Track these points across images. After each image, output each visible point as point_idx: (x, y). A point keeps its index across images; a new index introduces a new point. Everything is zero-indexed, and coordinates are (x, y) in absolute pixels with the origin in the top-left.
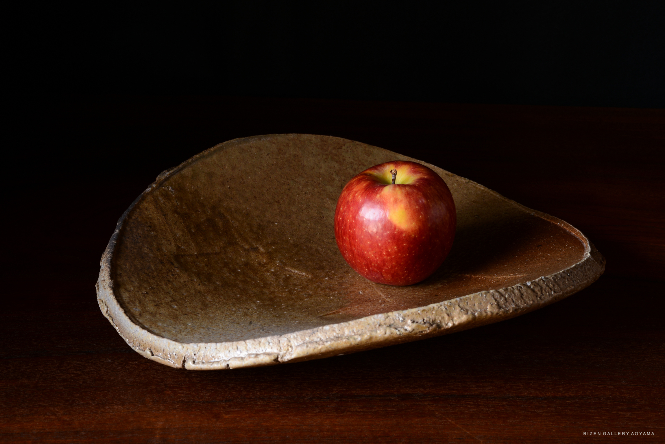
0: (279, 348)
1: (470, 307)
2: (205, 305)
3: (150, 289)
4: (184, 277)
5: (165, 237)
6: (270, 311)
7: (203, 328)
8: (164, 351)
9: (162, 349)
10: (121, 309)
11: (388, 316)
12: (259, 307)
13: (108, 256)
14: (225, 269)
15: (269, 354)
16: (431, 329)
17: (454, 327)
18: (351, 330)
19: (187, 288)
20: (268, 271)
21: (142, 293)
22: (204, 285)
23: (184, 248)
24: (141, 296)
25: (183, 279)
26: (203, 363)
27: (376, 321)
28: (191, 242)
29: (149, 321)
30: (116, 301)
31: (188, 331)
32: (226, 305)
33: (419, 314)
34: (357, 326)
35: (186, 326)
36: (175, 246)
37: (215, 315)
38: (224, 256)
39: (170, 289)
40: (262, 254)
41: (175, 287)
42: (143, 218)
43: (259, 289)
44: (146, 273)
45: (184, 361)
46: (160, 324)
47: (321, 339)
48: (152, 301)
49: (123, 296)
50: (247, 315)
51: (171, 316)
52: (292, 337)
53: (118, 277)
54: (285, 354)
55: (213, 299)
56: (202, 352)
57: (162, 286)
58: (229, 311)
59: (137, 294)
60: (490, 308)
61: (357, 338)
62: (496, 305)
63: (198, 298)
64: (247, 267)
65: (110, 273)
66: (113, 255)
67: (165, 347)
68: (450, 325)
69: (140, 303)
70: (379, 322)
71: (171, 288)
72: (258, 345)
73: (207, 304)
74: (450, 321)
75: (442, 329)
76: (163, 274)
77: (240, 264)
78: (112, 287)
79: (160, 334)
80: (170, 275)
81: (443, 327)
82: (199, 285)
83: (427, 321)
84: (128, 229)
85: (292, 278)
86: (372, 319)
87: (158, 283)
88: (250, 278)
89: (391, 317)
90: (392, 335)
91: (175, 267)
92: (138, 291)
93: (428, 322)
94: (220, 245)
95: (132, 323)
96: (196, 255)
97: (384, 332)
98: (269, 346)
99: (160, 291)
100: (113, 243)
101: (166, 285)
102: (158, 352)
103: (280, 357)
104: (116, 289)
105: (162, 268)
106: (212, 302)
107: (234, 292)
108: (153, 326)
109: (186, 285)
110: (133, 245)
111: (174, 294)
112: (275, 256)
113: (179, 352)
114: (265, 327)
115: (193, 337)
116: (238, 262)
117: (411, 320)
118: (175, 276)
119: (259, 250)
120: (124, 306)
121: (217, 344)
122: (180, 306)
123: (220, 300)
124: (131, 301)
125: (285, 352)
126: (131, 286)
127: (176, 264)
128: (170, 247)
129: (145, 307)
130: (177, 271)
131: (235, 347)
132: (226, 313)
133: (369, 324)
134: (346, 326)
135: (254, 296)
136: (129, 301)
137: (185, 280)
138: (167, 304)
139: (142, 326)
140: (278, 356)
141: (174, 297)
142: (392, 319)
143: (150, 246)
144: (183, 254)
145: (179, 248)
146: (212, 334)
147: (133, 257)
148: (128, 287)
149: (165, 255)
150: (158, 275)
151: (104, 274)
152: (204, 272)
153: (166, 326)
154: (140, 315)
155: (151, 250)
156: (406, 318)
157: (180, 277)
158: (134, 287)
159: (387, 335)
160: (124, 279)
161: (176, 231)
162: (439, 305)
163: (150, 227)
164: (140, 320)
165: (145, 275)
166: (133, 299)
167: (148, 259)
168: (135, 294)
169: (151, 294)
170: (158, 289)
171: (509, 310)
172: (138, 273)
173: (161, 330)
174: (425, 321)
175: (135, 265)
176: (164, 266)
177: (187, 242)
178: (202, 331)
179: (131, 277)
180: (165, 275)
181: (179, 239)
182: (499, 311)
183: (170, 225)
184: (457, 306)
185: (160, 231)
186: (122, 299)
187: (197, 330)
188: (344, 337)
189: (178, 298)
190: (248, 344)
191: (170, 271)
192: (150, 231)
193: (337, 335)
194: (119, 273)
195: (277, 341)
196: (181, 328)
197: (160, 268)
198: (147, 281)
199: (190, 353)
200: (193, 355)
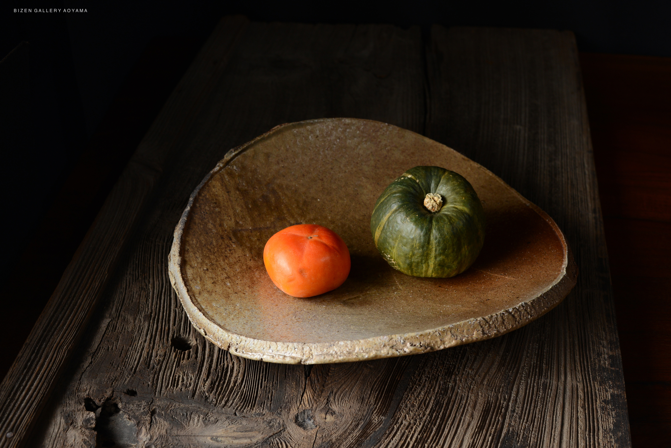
0: (302, 354)
1: (460, 333)
2: (253, 282)
3: (210, 266)
4: (239, 252)
5: (227, 213)
7: (248, 310)
8: (214, 334)
9: (213, 332)
10: (185, 288)
11: (392, 338)
13: (179, 232)
15: (294, 358)
16: (426, 351)
18: (360, 348)
19: (240, 264)
21: (203, 270)
22: (255, 260)
23: (241, 223)
24: (202, 273)
25: (238, 254)
26: (243, 352)
27: (381, 342)
28: (248, 217)
29: (205, 301)
30: (181, 279)
31: (235, 313)
32: (270, 282)
33: (417, 338)
34: (366, 345)
35: (235, 308)
36: (234, 221)
37: (260, 294)
38: (273, 230)
39: (226, 265)
41: (231, 263)
42: (210, 195)
44: (209, 249)
45: (229, 347)
46: (214, 304)
47: (336, 352)
48: (210, 278)
49: (188, 273)
51: (224, 295)
52: (313, 347)
53: (186, 253)
54: (307, 360)
55: (260, 276)
57: (220, 262)
58: (271, 290)
59: (199, 270)
60: (476, 334)
61: (365, 356)
62: (481, 331)
63: (248, 274)
65: (179, 250)
66: (183, 232)
67: (216, 332)
69: (201, 280)
70: (384, 342)
71: (228, 264)
72: (286, 348)
74: (442, 344)
76: (222, 249)
78: (180, 264)
80: (228, 251)
81: (436, 349)
82: (250, 260)
83: (423, 345)
84: (198, 205)
86: (379, 340)
87: (217, 259)
89: (394, 339)
90: (393, 355)
91: (232, 242)
92: (200, 268)
94: (271, 220)
95: (192, 303)
96: (251, 229)
97: (387, 353)
98: (295, 351)
99: (218, 267)
100: (184, 220)
101: (224, 260)
102: (210, 333)
103: (303, 361)
104: (183, 265)
105: (222, 244)
106: (259, 278)
108: (208, 307)
109: (239, 260)
110: (200, 221)
111: (229, 270)
113: (226, 339)
117: (410, 343)
118: (232, 252)
120: (188, 284)
122: (232, 284)
124: (194, 278)
125: (307, 358)
126: (195, 262)
127: (234, 240)
128: (230, 223)
129: (204, 285)
130: (234, 246)
131: (269, 346)
132: (268, 292)
133: (375, 344)
134: (357, 344)
136: (192, 278)
138: (222, 281)
139: (199, 306)
140: (301, 360)
141: (229, 273)
142: (395, 341)
143: (214, 222)
144: (240, 229)
145: (237, 223)
146: (254, 319)
147: (199, 233)
148: (193, 263)
149: (226, 231)
150: (218, 251)
151: (175, 249)
152: (256, 246)
153: (218, 307)
154: (200, 293)
155: (215, 226)
156: (406, 341)
157: (235, 252)
158: (197, 263)
159: (389, 355)
160: (190, 255)
161: (237, 207)
162: (434, 331)
163: (216, 203)
164: (199, 300)
165: (207, 251)
166: (195, 276)
167: (211, 235)
168: (198, 270)
169: (210, 270)
170: (217, 265)
171: (491, 336)
172: (202, 249)
173: (214, 312)
174: (421, 344)
175: (200, 241)
176: (224, 241)
177: (244, 218)
178: (247, 313)
179: (196, 253)
180: (223, 251)
181: (238, 215)
182: (483, 337)
183: (231, 201)
184: (449, 332)
185: (223, 208)
186: (187, 276)
187: (243, 313)
188: (354, 354)
189: (232, 274)
190: (279, 345)
191: (228, 246)
192: (215, 207)
193: (349, 351)
194: (186, 249)
195: (301, 348)
196: (230, 310)
197: (220, 243)
198: (208, 257)
199: (234, 341)
200: (236, 344)
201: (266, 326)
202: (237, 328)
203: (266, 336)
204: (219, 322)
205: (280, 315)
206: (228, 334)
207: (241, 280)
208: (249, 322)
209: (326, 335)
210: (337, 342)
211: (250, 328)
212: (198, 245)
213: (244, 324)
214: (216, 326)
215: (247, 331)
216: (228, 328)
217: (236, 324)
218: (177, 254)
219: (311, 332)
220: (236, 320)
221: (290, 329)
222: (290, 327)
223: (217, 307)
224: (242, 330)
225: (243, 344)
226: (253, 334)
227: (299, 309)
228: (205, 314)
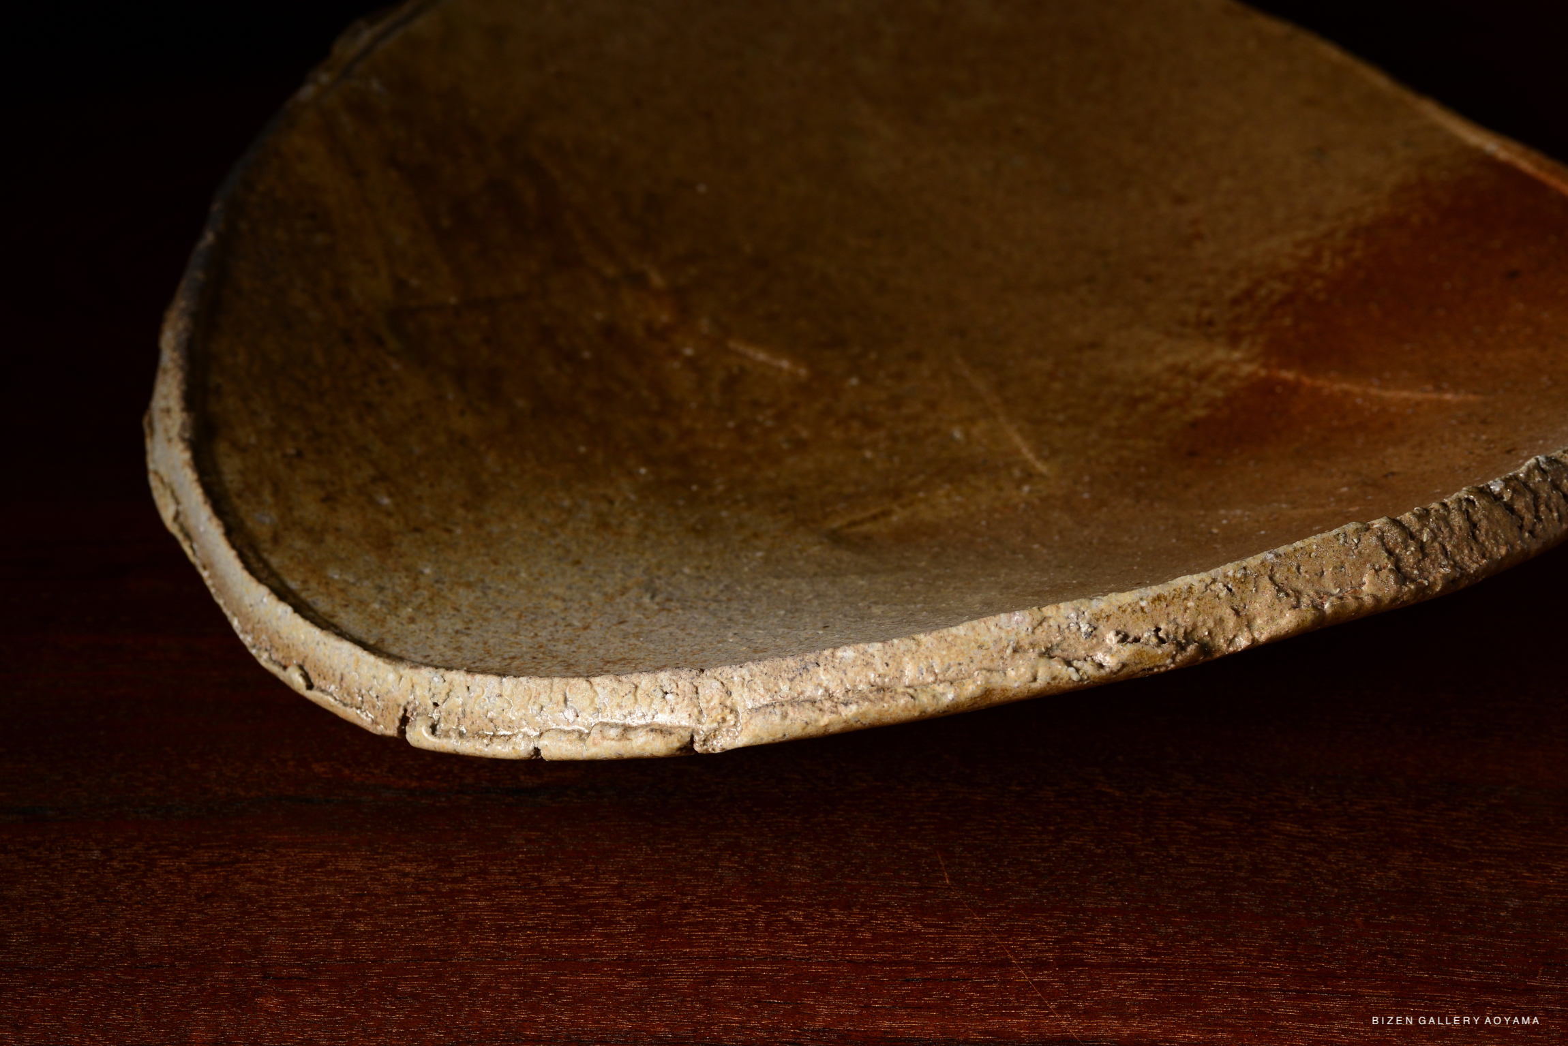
0: (696, 711)
1: (1308, 581)
2: (479, 489)
3: (309, 440)
4: (417, 389)
5: (358, 252)
6: (677, 508)
7: (469, 585)
8: (342, 679)
9: (338, 674)
10: (216, 522)
11: (1044, 619)
12: (644, 491)
13: (182, 326)
14: (543, 351)
15: (662, 731)
16: (1182, 661)
17: (1255, 649)
18: (923, 665)
19: (424, 428)
20: (674, 353)
21: (284, 456)
22: (479, 413)
23: (418, 285)
24: (281, 467)
25: (414, 395)
26: (461, 735)
27: (1003, 635)
28: (439, 263)
29: (300, 564)
30: (200, 492)
31: (420, 600)
32: (543, 486)
33: (1142, 609)
34: (944, 652)
35: (416, 579)
36: (390, 279)
37: (509, 527)
38: (540, 305)
39: (372, 434)
40: (657, 294)
41: (389, 426)
42: (289, 187)
43: (645, 421)
44: (299, 381)
45: (404, 720)
46: (334, 573)
47: (827, 690)
48: (312, 483)
49: (224, 471)
50: (606, 526)
51: (370, 540)
52: (737, 680)
53: (211, 398)
54: (715, 733)
55: (505, 466)
56: (457, 700)
57: (346, 426)
58: (552, 512)
59: (268, 459)
60: (1371, 582)
61: (943, 694)
62: (1391, 570)
63: (456, 464)
64: (612, 342)
65: (184, 387)
66: (196, 323)
67: (347, 670)
68: (1243, 642)
69: (276, 491)
70: (1013, 637)
71: (376, 432)
72: (630, 696)
73: (485, 486)
74: (1240, 630)
75: (1218, 655)
76: (351, 380)
77: (591, 333)
78: (189, 439)
79: (333, 617)
80: (373, 384)
81: (1220, 647)
82: (463, 414)
83: (1167, 635)
84: (244, 228)
85: (748, 381)
86: (993, 628)
87: (334, 416)
88: (621, 381)
89: (1052, 622)
90: (1053, 683)
91: (388, 354)
92: (272, 449)
93: (1171, 636)
94: (527, 268)
95: (245, 574)
96: (454, 305)
97: (1028, 676)
98: (664, 703)
99: (339, 444)
100: (197, 279)
101: (361, 419)
102: (325, 678)
103: (700, 740)
105: (348, 360)
106: (500, 475)
107: (568, 437)
108: (313, 584)
109: (420, 416)
110: (258, 284)
111: (383, 453)
112: (697, 303)
113: (389, 692)
114: (659, 578)
115: (435, 629)
116: (584, 323)
117: (1118, 633)
118: (388, 388)
119: (649, 281)
120: (225, 509)
121: (504, 680)
122: (400, 500)
123: (528, 467)
124: (248, 486)
125: (715, 725)
126: (250, 429)
127: (393, 345)
128: (374, 285)
129: (290, 509)
130: (395, 367)
131: (561, 699)
132: (541, 519)
133: (980, 647)
134: (909, 651)
135: (630, 449)
136: (242, 486)
137: (417, 399)
138: (360, 490)
139: (276, 584)
140: (692, 737)
141: (383, 463)
142: (1056, 627)
143: (313, 285)
144: (413, 304)
145: (400, 284)
146: (493, 613)
147: (259, 325)
148: (240, 433)
149: (359, 315)
150: (335, 385)
151: (169, 390)
152: (479, 364)
153: (351, 580)
154: (276, 539)
155: (316, 298)
156: (1102, 627)
157: (402, 387)
158: (258, 433)
159: (1041, 682)
160: (229, 406)
161: (393, 228)
162: (1208, 581)
163: (312, 216)
164: (274, 561)
165: (293, 387)
166: (254, 480)
167: (304, 331)
168: (262, 460)
169: (310, 457)
170: (334, 436)
171: (1431, 585)
172: (273, 383)
173: (338, 599)
174: (1161, 634)
175: (263, 355)
176: (354, 351)
177: (427, 264)
178: (465, 598)
179: (250, 398)
180: (356, 384)
181: (403, 255)
182: (1399, 591)
183: (372, 207)
184: (1265, 581)
185: (342, 231)
186: (219, 479)
187: (450, 595)
188: (900, 690)
189: (397, 467)
190: (598, 689)
191: (373, 368)
192: (312, 232)
193: (878, 680)
194: (212, 385)
195: (688, 689)
196: (399, 590)
197: (341, 360)
198: (300, 408)
199: (422, 696)
200: (432, 706)
201: (544, 633)
202: (432, 647)
203: (548, 664)
204: (359, 631)
205: (594, 595)
206: (395, 671)
208: (476, 625)
209: (780, 642)
210: (827, 653)
211: (480, 645)
212: (256, 370)
213: (457, 632)
214: (347, 646)
215: (468, 655)
216: (395, 650)
217: (423, 634)
218: (177, 406)
219: (718, 639)
220: (423, 623)
221: (637, 636)
222: (637, 629)
223: (346, 581)
224: (449, 654)
225: (460, 701)
226: (495, 663)
227: (665, 569)
228: (302, 609)
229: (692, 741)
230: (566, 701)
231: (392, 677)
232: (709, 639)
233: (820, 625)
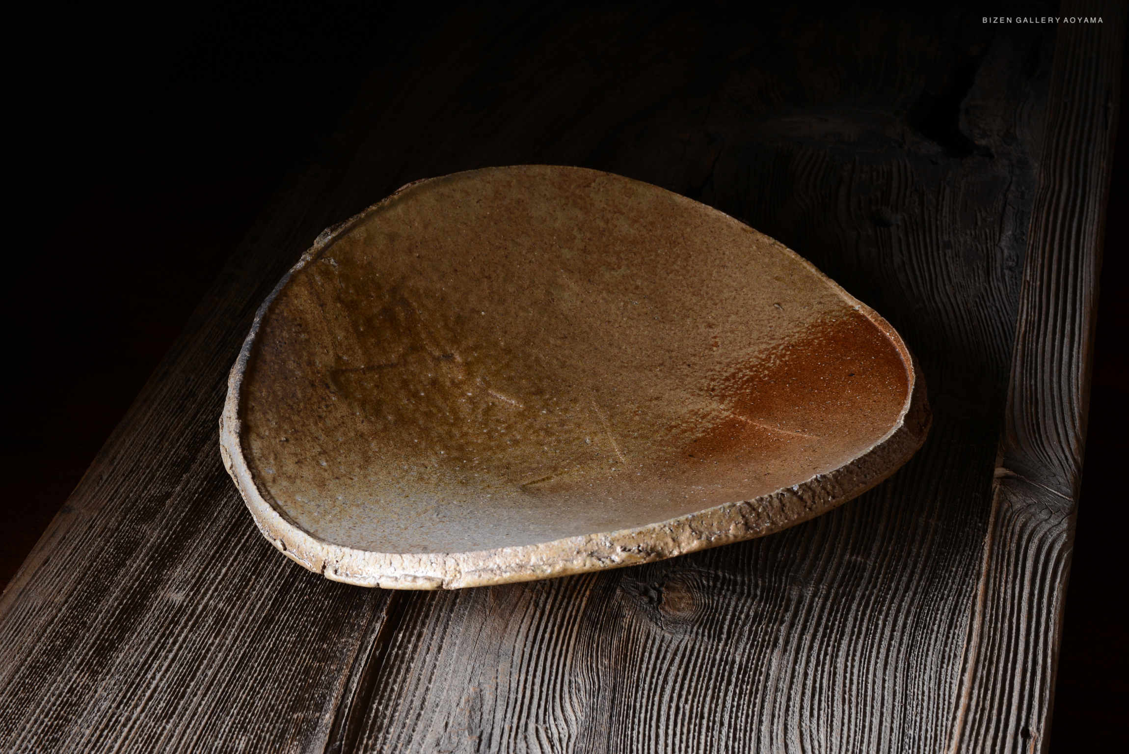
0: (444, 571)
1: (706, 528)
2: (367, 459)
3: (292, 434)
4: (343, 409)
5: (320, 343)
6: (455, 471)
7: (358, 506)
8: (299, 547)
9: (297, 545)
10: (248, 472)
11: (591, 540)
12: (442, 462)
13: (238, 379)
14: (402, 391)
15: (429, 579)
16: (648, 561)
17: (680, 556)
18: (539, 557)
19: (344, 428)
20: (463, 395)
21: (280, 441)
22: (370, 422)
23: (347, 359)
24: (279, 446)
26: (347, 575)
27: (573, 545)
28: (357, 348)
29: (284, 493)
30: (242, 457)
31: (335, 512)
32: (396, 459)
33: (633, 537)
34: (548, 551)
35: (334, 502)
36: (334, 356)
37: (378, 478)
38: (403, 369)
39: (320, 431)
40: (458, 365)
41: (328, 427)
42: (290, 311)
43: (446, 428)
44: (289, 405)
45: (324, 567)
46: (299, 498)
47: (498, 566)
48: (292, 454)
49: (253, 447)
50: (422, 479)
51: (316, 482)
52: (462, 559)
53: (249, 412)
54: (451, 581)
55: (380, 448)
57: (309, 427)
58: (398, 471)
59: (273, 442)
60: (734, 529)
61: (546, 570)
62: (743, 524)
63: (358, 446)
64: (435, 388)
65: (237, 408)
66: (244, 378)
67: (300, 543)
68: (676, 553)
69: (276, 459)
70: (577, 547)
71: (323, 430)
72: (418, 564)
73: (370, 457)
74: (675, 548)
75: (665, 558)
76: (313, 404)
77: (425, 383)
78: (239, 433)
80: (323, 407)
81: (666, 555)
82: (363, 422)
83: (643, 548)
84: (268, 330)
85: (496, 409)
86: (569, 542)
87: (304, 422)
88: (437, 407)
89: (594, 541)
90: (592, 568)
91: (331, 392)
92: (275, 438)
93: (645, 549)
94: (398, 351)
95: (260, 497)
96: (363, 369)
97: (582, 564)
98: (431, 567)
99: (306, 436)
100: (246, 356)
101: (316, 424)
102: (291, 546)
103: (446, 583)
104: (245, 435)
105: (312, 395)
106: (377, 452)
107: (410, 434)
108: (289, 503)
109: (343, 423)
110: (273, 358)
111: (325, 441)
112: (476, 370)
113: (318, 554)
114: (442, 505)
116: (423, 378)
117: (622, 547)
118: (330, 408)
119: (455, 358)
120: (253, 466)
121: (366, 552)
122: (331, 463)
123: (390, 449)
124: (263, 455)
125: (452, 578)
126: (266, 428)
127: (333, 388)
128: (326, 359)
129: (282, 466)
130: (333, 398)
131: (389, 562)
132: (393, 474)
133: (563, 551)
134: (534, 551)
135: (438, 441)
136: (261, 455)
137: (342, 414)
138: (313, 458)
139: (273, 502)
140: (442, 582)
141: (325, 445)
142: (595, 543)
143: (299, 359)
144: (344, 368)
145: (338, 358)
146: (366, 520)
147: (273, 378)
148: (261, 430)
149: (318, 373)
150: (305, 407)
151: (230, 408)
152: (372, 398)
153: (306, 501)
154: (274, 481)
155: (299, 365)
156: (615, 544)
157: (336, 409)
158: (269, 430)
159: (587, 568)
160: (257, 416)
161: (337, 331)
162: (662, 526)
163: (300, 325)
164: (273, 491)
165: (286, 408)
166: (266, 452)
167: (293, 381)
168: (270, 443)
169: (292, 442)
170: (304, 432)
171: (760, 532)
172: (277, 406)
173: (300, 511)
174: (640, 548)
175: (274, 392)
176: (315, 391)
177: (351, 349)
178: (355, 511)
179: (267, 413)
180: (315, 407)
181: (341, 345)
182: (745, 533)
183: (328, 321)
184: (687, 527)
185: (313, 333)
186: (251, 452)
187: (349, 510)
188: (529, 567)
189: (331, 447)
190: (405, 560)
191: (323, 399)
192: (300, 333)
193: (520, 562)
194: (250, 406)
195: (442, 562)
196: (327, 507)
197: (309, 395)
198: (289, 418)
199: (331, 557)
200: (335, 562)
201: (387, 531)
202: (338, 535)
203: (386, 546)
204: (306, 526)
205: (412, 512)
206: (321, 545)
207: (346, 457)
208: (358, 525)
209: (486, 541)
210: (500, 550)
211: (359, 535)
212: (270, 399)
213: (350, 528)
214: (301, 534)
215: (353, 539)
216: (322, 536)
217: (335, 528)
218: (234, 415)
219: (461, 537)
220: (335, 523)
221: (427, 534)
222: (427, 531)
223: (303, 502)
224: (345, 538)
225: (347, 561)
226: (364, 544)
227: (445, 501)
228: (283, 514)
229: (442, 584)
230: (391, 563)
231: (319, 548)
232: (457, 537)
233: (506, 533)
